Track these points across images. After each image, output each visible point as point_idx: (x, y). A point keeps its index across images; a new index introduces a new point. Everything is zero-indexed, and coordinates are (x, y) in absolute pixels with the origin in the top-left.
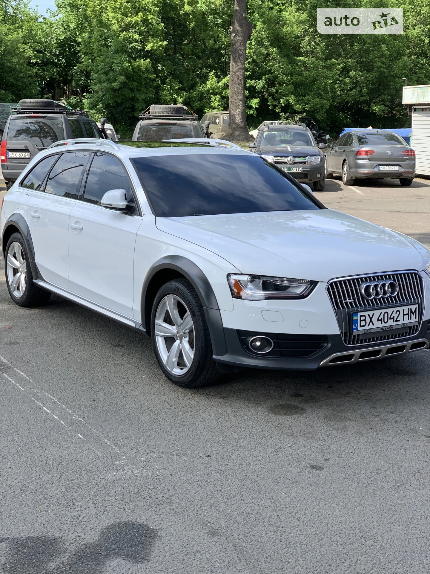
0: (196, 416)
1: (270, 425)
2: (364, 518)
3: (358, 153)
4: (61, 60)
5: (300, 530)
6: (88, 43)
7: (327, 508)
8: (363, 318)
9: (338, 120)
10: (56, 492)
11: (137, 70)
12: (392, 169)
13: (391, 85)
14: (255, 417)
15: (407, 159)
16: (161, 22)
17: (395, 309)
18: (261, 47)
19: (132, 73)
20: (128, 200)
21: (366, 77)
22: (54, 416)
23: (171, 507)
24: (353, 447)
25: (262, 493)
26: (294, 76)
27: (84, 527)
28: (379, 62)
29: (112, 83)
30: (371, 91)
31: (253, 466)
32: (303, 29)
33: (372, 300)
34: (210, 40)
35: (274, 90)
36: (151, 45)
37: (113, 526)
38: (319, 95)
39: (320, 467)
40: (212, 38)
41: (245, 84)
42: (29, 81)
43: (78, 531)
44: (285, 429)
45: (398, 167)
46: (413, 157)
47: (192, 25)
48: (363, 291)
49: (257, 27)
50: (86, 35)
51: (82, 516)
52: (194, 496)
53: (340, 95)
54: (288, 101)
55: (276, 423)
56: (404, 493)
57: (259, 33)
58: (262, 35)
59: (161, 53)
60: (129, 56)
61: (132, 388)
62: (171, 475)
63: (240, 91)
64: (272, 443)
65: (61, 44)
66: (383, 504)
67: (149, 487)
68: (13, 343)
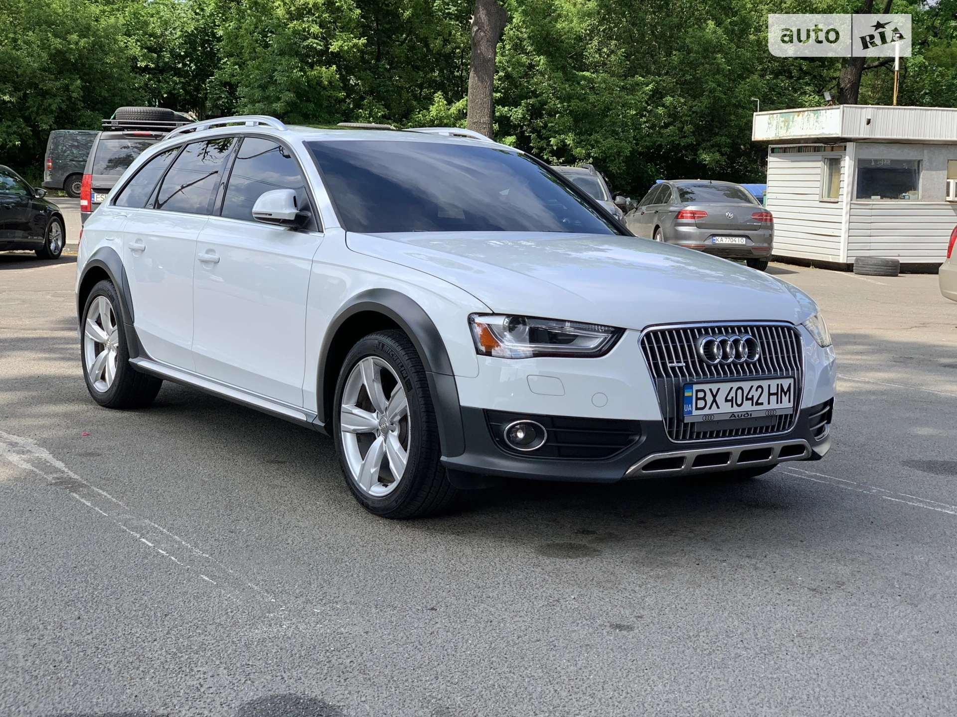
0: (411, 556)
1: (539, 569)
2: (708, 697)
3: (679, 215)
4: (189, 66)
5: (596, 711)
6: (233, 37)
7: (641, 681)
8: (701, 395)
9: (645, 175)
10: (160, 652)
11: (315, 83)
12: (734, 242)
13: (731, 121)
14: (514, 559)
15: (760, 227)
16: (356, 7)
17: (756, 384)
18: (520, 54)
19: (306, 88)
20: (299, 207)
21: (691, 107)
22: (160, 551)
23: (365, 676)
24: (684, 601)
25: (526, 659)
26: (572, 101)
27: (209, 701)
28: (712, 81)
29: (272, 103)
30: (698, 130)
31: (511, 624)
32: (588, 26)
33: (716, 367)
34: (437, 39)
35: (539, 123)
36: (340, 43)
37: (261, 701)
38: (615, 133)
39: (628, 627)
40: (440, 35)
41: (494, 112)
42: (133, 96)
43: (198, 707)
44: (565, 575)
45: (744, 239)
46: (769, 223)
47: (408, 13)
48: (702, 351)
49: (514, 20)
50: (232, 25)
51: (205, 686)
52: (406, 661)
53: (648, 136)
54: (563, 141)
55: (549, 568)
56: (775, 663)
57: (518, 30)
58: (521, 32)
59: (355, 57)
60: (302, 61)
61: (298, 517)
62: (367, 633)
63: (486, 119)
64: (544, 594)
65: (190, 39)
66: (739, 678)
67: (328, 648)
68: (91, 454)
